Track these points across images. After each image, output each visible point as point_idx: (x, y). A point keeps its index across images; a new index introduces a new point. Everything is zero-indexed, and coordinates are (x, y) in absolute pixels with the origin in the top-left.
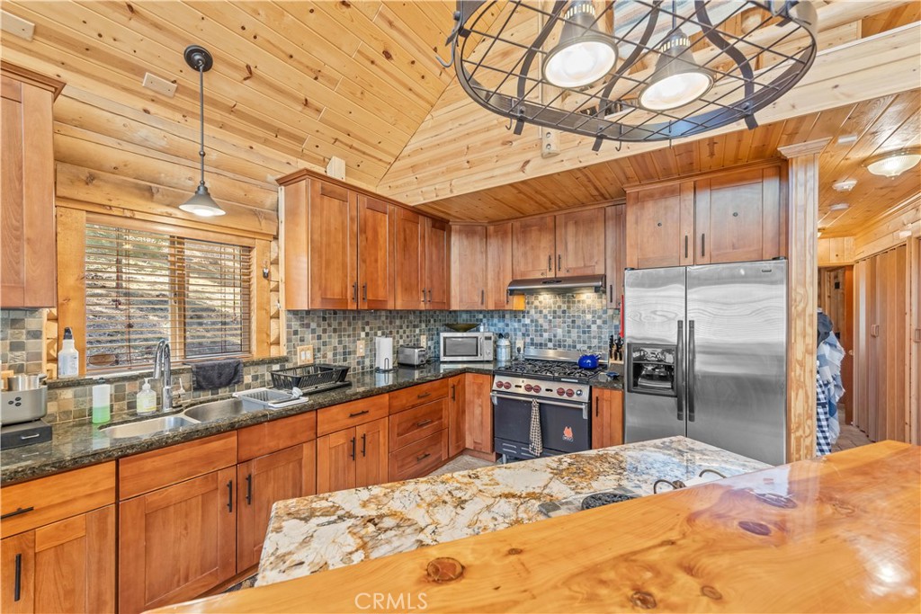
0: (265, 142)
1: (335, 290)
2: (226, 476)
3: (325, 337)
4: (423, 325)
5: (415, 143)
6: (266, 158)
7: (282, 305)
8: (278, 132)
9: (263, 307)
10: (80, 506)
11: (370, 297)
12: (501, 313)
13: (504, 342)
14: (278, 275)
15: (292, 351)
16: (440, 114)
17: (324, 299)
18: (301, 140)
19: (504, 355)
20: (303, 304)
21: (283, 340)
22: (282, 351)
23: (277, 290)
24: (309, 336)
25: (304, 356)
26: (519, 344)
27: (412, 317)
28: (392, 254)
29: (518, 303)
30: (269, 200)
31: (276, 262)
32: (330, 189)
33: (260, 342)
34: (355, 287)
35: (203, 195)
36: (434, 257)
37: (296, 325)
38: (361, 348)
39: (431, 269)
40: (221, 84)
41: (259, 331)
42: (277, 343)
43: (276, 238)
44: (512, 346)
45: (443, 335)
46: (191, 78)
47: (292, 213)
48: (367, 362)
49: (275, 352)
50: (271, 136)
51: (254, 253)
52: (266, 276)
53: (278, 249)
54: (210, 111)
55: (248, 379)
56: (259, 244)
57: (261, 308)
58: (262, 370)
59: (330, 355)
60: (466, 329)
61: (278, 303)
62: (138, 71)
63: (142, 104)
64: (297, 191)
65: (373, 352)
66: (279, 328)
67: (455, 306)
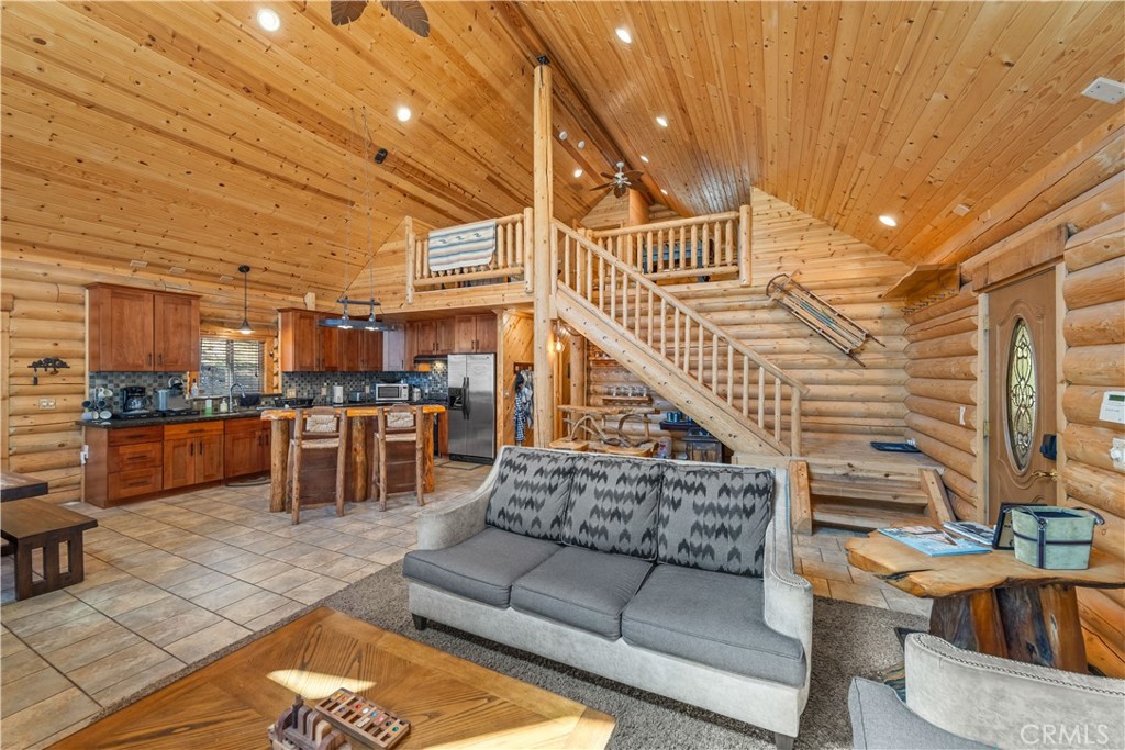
0: (272, 291)
1: (307, 362)
2: (258, 433)
3: (303, 385)
4: (368, 380)
5: (355, 284)
6: (272, 299)
7: (280, 370)
8: (278, 287)
9: (270, 370)
10: (215, 433)
11: (327, 365)
12: (412, 373)
13: (417, 390)
14: (278, 355)
15: (285, 391)
16: (367, 272)
17: (301, 367)
18: (290, 288)
19: (416, 397)
20: (290, 369)
21: (280, 386)
22: (280, 392)
23: (277, 361)
24: (294, 385)
25: (291, 394)
26: (427, 391)
27: (359, 375)
28: (341, 343)
29: (423, 367)
30: (273, 319)
31: (277, 348)
32: (304, 315)
33: (268, 386)
34: (318, 360)
35: (246, 324)
36: (371, 342)
37: (286, 379)
38: (324, 392)
39: (368, 349)
40: (252, 275)
41: (268, 381)
42: (277, 387)
43: (277, 337)
44: (422, 391)
45: (377, 385)
46: (242, 275)
47: (285, 325)
48: (328, 399)
49: (275, 391)
50: (274, 289)
51: (266, 344)
52: (272, 355)
53: (278, 342)
54: (248, 284)
55: (263, 403)
56: (268, 340)
57: (269, 370)
58: (270, 399)
59: (305, 394)
60: (394, 383)
61: (278, 368)
62: (219, 276)
63: (217, 286)
64: (287, 316)
65: (332, 393)
66: (278, 380)
67: (385, 369)
